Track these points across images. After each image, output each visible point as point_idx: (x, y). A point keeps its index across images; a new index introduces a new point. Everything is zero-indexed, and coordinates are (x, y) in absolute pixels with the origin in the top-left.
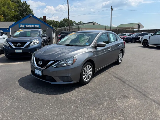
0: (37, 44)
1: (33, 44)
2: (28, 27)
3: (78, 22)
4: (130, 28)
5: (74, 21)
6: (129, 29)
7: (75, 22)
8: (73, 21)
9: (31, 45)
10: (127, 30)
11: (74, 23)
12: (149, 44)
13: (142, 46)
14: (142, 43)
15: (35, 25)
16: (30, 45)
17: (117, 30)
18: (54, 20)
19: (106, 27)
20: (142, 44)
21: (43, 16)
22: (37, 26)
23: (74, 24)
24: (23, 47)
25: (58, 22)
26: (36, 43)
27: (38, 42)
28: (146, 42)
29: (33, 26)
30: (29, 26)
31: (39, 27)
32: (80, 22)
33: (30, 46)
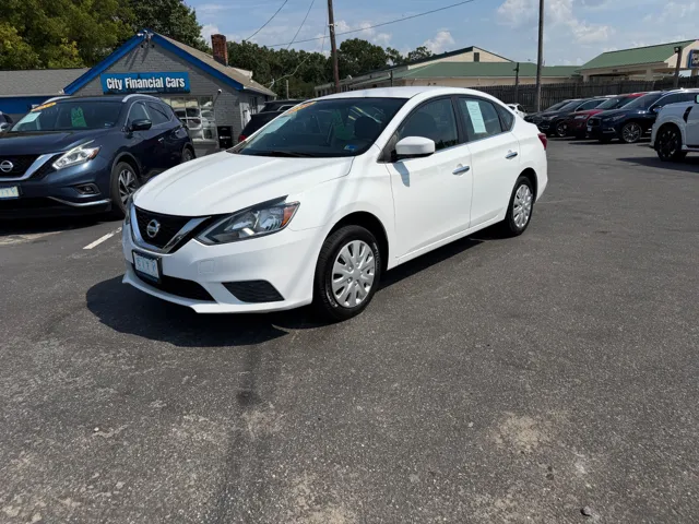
0: (89, 159)
1: (68, 162)
2: (138, 89)
3: (410, 54)
4: (649, 71)
5: (388, 49)
6: (644, 72)
7: (394, 52)
8: (385, 49)
9: (57, 168)
10: (632, 78)
11: (392, 58)
12: (684, 147)
13: (653, 154)
14: (652, 144)
15: (168, 79)
16: (54, 165)
17: (585, 79)
18: (302, 52)
19: (517, 70)
20: (656, 147)
21: (213, 37)
22: (174, 83)
23: (390, 63)
24: (22, 173)
25: (322, 57)
26: (83, 155)
27: (90, 152)
28: (671, 134)
29: (159, 84)
30: (142, 83)
31: (183, 85)
32: (416, 53)
33: (54, 170)
